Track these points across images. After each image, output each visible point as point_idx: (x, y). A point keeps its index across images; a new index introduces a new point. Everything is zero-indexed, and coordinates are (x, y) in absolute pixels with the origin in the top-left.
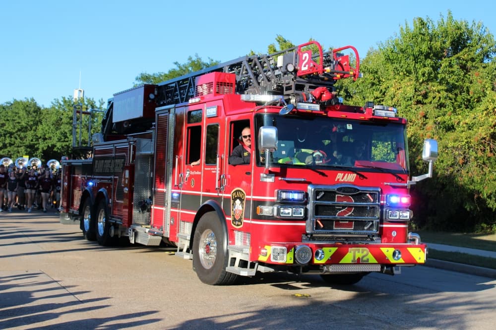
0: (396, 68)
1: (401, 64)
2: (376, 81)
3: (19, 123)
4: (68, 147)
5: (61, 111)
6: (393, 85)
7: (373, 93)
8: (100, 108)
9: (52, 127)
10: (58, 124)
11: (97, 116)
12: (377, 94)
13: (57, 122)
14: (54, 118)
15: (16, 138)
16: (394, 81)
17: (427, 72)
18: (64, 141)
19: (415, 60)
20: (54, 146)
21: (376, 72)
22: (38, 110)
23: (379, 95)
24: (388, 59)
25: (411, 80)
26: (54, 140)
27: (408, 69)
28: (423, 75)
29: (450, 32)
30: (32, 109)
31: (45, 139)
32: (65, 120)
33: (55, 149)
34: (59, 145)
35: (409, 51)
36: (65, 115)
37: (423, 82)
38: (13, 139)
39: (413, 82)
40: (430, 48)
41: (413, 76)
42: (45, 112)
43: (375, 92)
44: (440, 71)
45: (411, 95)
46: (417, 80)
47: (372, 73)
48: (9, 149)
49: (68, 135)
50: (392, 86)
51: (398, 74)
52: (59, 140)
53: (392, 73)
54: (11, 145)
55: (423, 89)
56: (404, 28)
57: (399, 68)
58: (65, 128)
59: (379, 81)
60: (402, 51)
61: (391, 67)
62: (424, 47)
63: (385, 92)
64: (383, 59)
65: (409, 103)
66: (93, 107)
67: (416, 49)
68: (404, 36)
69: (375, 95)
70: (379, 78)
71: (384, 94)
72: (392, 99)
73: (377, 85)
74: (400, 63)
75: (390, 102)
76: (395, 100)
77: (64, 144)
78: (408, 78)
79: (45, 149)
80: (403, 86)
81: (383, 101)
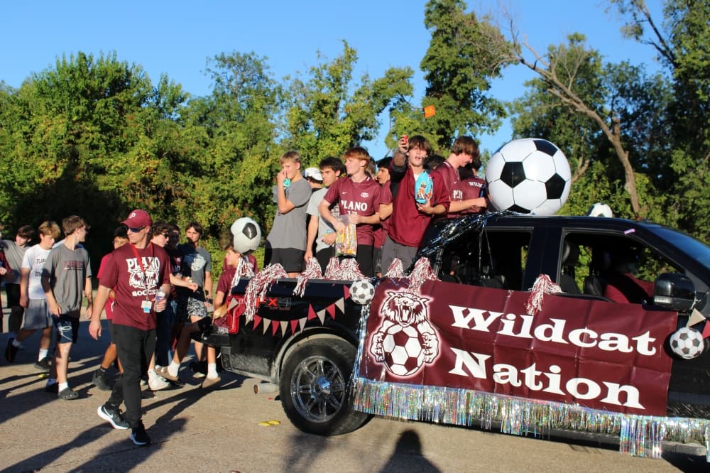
0: (49, 104)
1: (54, 100)
2: (26, 115)
6: (44, 121)
7: (21, 128)
12: (26, 129)
16: (45, 116)
17: (81, 111)
19: (69, 96)
21: (27, 105)
23: (29, 131)
24: (42, 93)
25: (63, 117)
27: (62, 105)
28: (77, 113)
29: (110, 73)
35: (65, 85)
37: (77, 121)
39: (66, 120)
40: (87, 86)
41: (66, 114)
43: (23, 127)
44: (96, 110)
45: (63, 134)
46: (70, 118)
47: (21, 105)
50: (42, 122)
51: (51, 109)
53: (44, 108)
55: (76, 128)
56: (61, 60)
57: (52, 104)
59: (30, 114)
60: (58, 85)
61: (43, 101)
62: (81, 85)
63: (34, 128)
64: (35, 90)
65: (60, 141)
67: (72, 86)
68: (60, 70)
69: (25, 130)
70: (29, 112)
71: (33, 130)
72: (42, 136)
73: (26, 119)
74: (53, 98)
75: (39, 139)
76: (45, 137)
78: (60, 115)
80: (55, 123)
81: (32, 137)
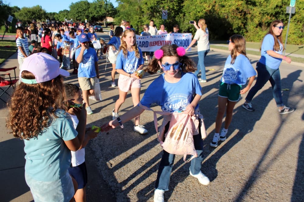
3: (83, 8)
4: (99, 15)
5: (96, 3)
8: (109, 2)
9: (94, 9)
10: (95, 8)
11: (108, 5)
13: (95, 7)
14: (94, 6)
15: (82, 13)
18: (98, 14)
20: (95, 15)
22: (88, 4)
26: (95, 13)
30: (87, 3)
31: (91, 13)
32: (98, 6)
33: (95, 17)
34: (96, 15)
36: (98, 5)
38: (81, 14)
42: (91, 4)
48: (80, 17)
49: (99, 11)
52: (96, 13)
54: (81, 16)
58: (98, 9)
66: (106, 2)
77: (98, 15)
79: (92, 16)
